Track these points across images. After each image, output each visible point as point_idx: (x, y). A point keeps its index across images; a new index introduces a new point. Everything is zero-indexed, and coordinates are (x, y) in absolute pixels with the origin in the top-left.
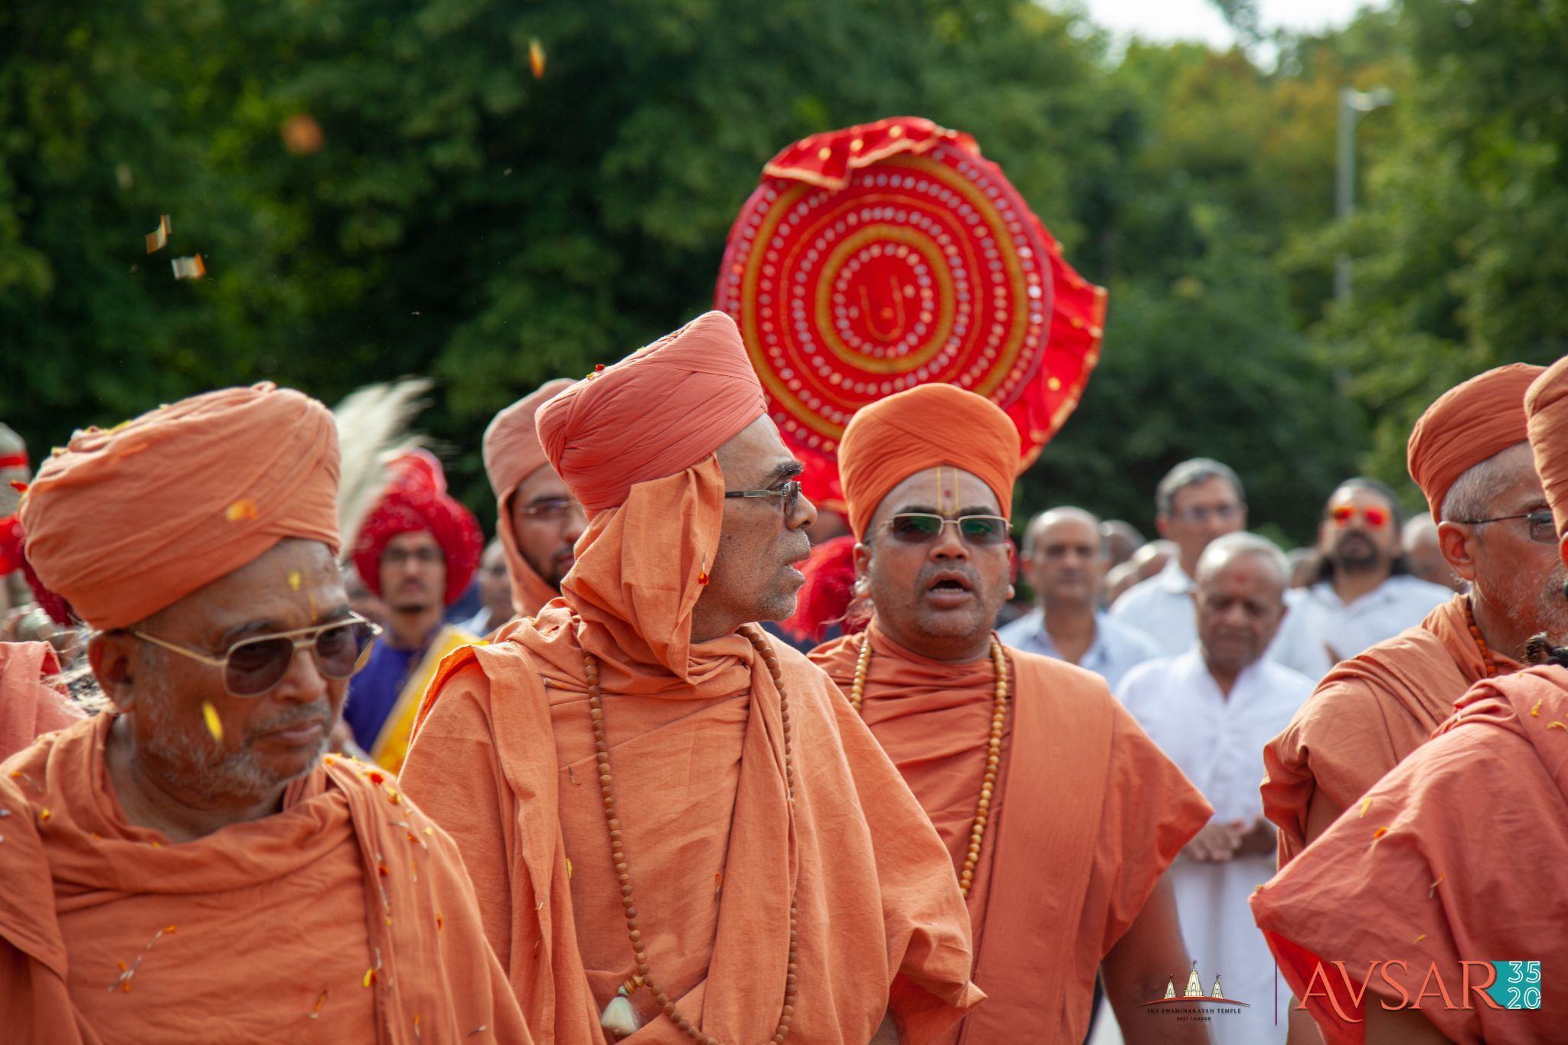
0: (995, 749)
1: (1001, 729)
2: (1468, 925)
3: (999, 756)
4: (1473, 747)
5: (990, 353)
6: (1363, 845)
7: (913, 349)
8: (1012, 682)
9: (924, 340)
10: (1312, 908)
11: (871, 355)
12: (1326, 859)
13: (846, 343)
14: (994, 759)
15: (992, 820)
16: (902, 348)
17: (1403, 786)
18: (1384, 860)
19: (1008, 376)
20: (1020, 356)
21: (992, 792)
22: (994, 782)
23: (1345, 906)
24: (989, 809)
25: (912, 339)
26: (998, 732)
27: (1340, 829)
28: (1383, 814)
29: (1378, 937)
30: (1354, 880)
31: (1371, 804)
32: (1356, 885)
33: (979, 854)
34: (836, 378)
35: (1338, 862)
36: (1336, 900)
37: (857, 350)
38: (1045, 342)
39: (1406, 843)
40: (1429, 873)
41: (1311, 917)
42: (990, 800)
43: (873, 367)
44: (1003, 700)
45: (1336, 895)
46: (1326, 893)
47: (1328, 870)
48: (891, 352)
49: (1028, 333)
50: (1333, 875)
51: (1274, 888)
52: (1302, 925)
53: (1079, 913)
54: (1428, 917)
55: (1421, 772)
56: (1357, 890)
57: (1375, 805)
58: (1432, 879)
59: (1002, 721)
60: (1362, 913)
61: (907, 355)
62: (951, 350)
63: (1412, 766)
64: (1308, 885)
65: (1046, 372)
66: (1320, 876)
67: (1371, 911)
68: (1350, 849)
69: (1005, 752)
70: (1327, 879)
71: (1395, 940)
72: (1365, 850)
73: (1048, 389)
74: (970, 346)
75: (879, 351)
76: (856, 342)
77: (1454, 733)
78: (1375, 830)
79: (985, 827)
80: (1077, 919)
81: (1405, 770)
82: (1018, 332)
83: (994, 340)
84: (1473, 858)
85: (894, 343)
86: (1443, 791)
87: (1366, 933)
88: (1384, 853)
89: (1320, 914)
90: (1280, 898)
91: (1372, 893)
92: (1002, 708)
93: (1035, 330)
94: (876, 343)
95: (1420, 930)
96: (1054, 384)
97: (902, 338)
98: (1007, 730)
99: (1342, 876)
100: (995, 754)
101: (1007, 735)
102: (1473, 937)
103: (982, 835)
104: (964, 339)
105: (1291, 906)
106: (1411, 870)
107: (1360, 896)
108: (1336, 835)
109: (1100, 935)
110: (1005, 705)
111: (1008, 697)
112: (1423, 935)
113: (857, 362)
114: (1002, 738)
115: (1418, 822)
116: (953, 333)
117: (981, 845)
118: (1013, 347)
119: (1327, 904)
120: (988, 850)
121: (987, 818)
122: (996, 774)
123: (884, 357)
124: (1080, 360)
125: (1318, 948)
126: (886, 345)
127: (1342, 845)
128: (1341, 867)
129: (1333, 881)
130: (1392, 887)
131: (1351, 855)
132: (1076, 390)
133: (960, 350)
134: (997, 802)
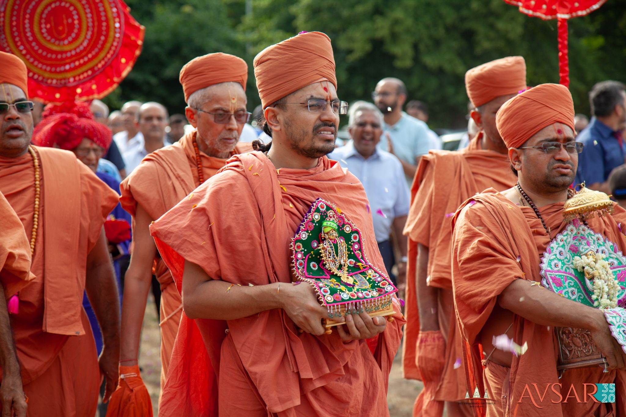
0: (38, 186)
1: (39, 178)
2: (220, 239)
3: (40, 188)
4: (229, 179)
5: (99, 46)
6: (189, 210)
7: (70, 43)
8: (39, 160)
9: (75, 39)
10: (169, 230)
11: (54, 43)
12: (176, 214)
13: (45, 38)
14: (38, 189)
15: (41, 212)
16: (66, 42)
17: (204, 190)
18: (195, 216)
19: (106, 56)
20: (110, 49)
21: (39, 202)
22: (39, 198)
23: (180, 231)
24: (39, 208)
25: (70, 39)
26: (38, 179)
27: (182, 204)
28: (196, 200)
29: (189, 242)
30: (185, 222)
31: (193, 195)
32: (184, 223)
33: (38, 225)
34: (40, 51)
35: (180, 215)
36: (178, 228)
37: (49, 41)
38: (120, 45)
39: (202, 211)
40: (209, 221)
41: (168, 234)
42: (39, 205)
43: (55, 48)
44: (38, 167)
45: (177, 227)
46: (175, 225)
47: (176, 218)
48: (62, 43)
49: (114, 41)
50: (177, 219)
51: (157, 223)
52: (166, 236)
53: (78, 242)
54: (207, 237)
55: (210, 186)
56: (185, 225)
57: (195, 196)
58: (210, 224)
59: (39, 175)
60: (186, 233)
61: (68, 44)
62: (85, 44)
63: (208, 183)
64: (169, 222)
65: (120, 56)
66: (173, 220)
67: (188, 233)
68: (184, 211)
69: (42, 186)
70: (175, 221)
71: (195, 243)
72: (189, 212)
73: (120, 62)
74: (92, 43)
75: (57, 42)
76: (49, 38)
77: (224, 172)
78: (193, 205)
79: (38, 215)
80: (78, 244)
81: (206, 185)
82: (110, 39)
83: (101, 42)
84: (224, 217)
85: (63, 40)
86: (216, 193)
87: (186, 240)
88: (195, 213)
89: (172, 233)
90: (160, 226)
91: (189, 227)
92: (38, 170)
93: (117, 40)
94: (56, 39)
95: (204, 240)
96: (123, 60)
97: (66, 38)
98: (41, 178)
99: (180, 220)
100: (38, 187)
101: (42, 179)
102: (221, 243)
103: (38, 219)
104: (90, 40)
105: (162, 229)
106: (202, 220)
107: (185, 228)
108: (180, 206)
109: (86, 249)
110: (39, 168)
111: (39, 165)
112: (204, 242)
113: (49, 46)
114: (40, 181)
115: (207, 204)
116: (85, 38)
117: (38, 222)
118: (108, 45)
119: (175, 230)
120: (41, 224)
121: (39, 212)
122: (40, 195)
123: (59, 45)
124: (134, 53)
125: (170, 244)
126: (60, 40)
127: (182, 209)
128: (180, 217)
129: (178, 222)
130: (196, 225)
131: (185, 213)
132: (131, 64)
133: (88, 44)
134: (41, 205)
